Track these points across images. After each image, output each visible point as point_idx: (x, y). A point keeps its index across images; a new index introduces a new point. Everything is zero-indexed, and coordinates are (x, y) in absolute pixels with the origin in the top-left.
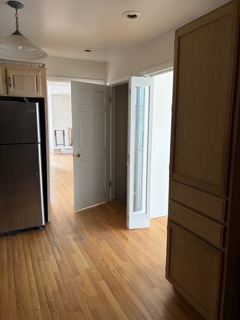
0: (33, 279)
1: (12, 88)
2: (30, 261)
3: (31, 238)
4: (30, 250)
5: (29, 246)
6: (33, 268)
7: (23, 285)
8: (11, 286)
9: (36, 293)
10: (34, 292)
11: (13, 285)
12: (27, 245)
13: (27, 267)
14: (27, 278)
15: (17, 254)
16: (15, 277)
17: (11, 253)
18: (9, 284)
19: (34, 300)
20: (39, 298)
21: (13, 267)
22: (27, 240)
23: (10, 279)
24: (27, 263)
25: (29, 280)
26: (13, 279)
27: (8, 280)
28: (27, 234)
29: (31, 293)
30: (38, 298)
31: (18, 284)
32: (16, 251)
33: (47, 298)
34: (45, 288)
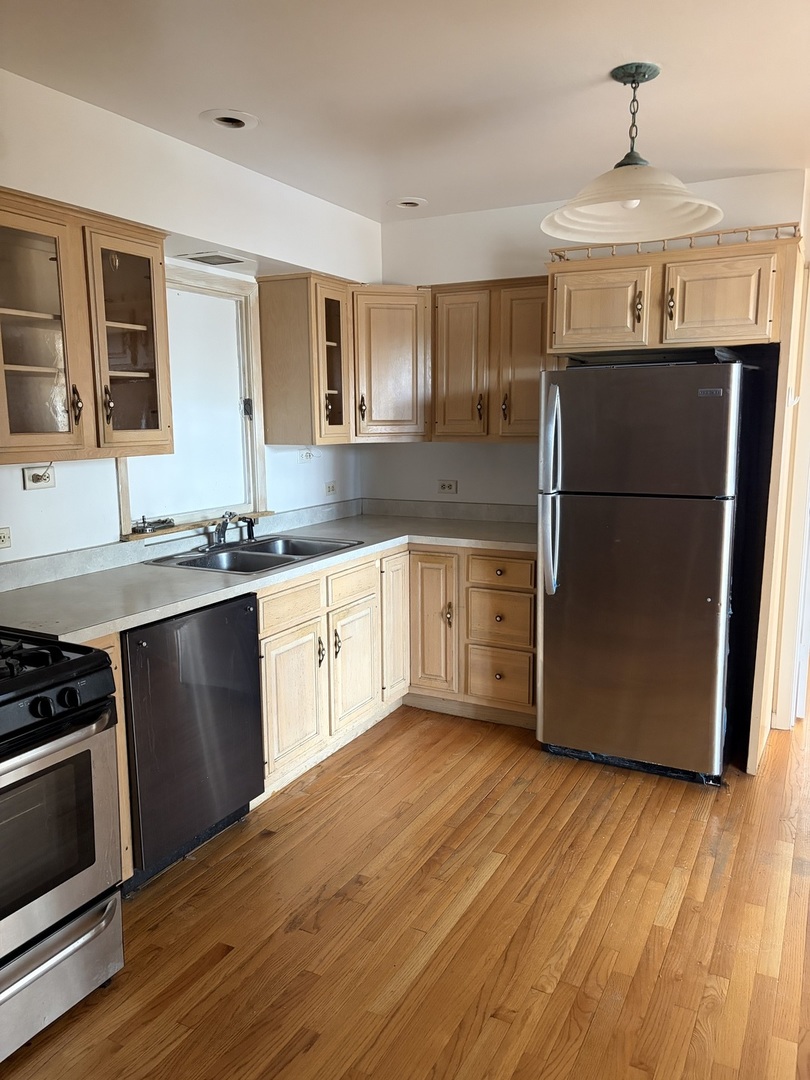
0: (589, 908)
1: (674, 323)
2: (615, 859)
3: (663, 800)
4: (637, 831)
5: (640, 818)
6: (609, 880)
7: (554, 909)
8: (527, 895)
9: (570, 949)
10: (566, 942)
11: (533, 896)
12: (639, 813)
13: (595, 871)
14: (575, 898)
15: (596, 825)
16: (550, 879)
17: (585, 816)
18: (528, 888)
19: (553, 961)
20: (567, 965)
21: (563, 853)
22: (649, 800)
23: (537, 877)
24: (601, 861)
25: (577, 904)
26: (543, 880)
27: (533, 876)
28: (658, 785)
29: (558, 938)
30: (565, 962)
31: (546, 898)
32: (599, 817)
33: (586, 979)
34: (601, 949)
